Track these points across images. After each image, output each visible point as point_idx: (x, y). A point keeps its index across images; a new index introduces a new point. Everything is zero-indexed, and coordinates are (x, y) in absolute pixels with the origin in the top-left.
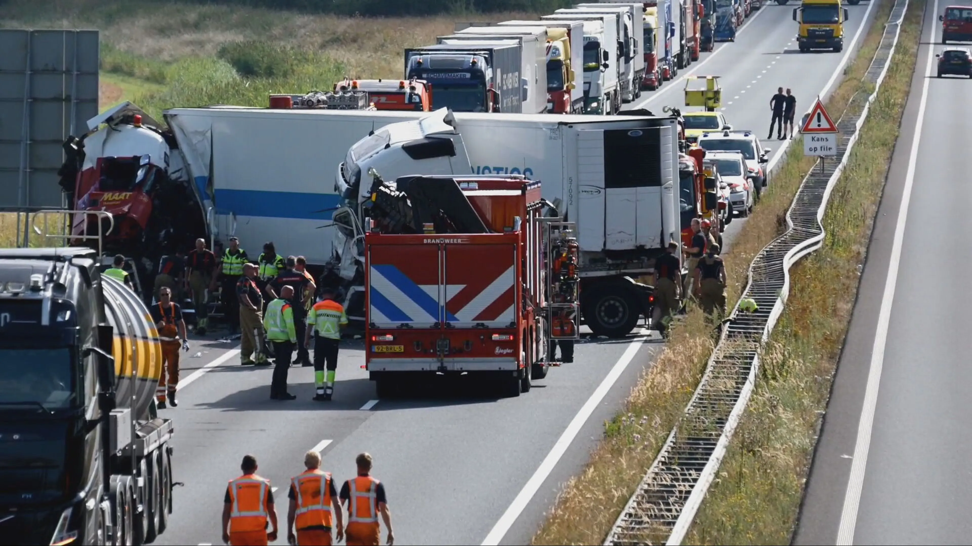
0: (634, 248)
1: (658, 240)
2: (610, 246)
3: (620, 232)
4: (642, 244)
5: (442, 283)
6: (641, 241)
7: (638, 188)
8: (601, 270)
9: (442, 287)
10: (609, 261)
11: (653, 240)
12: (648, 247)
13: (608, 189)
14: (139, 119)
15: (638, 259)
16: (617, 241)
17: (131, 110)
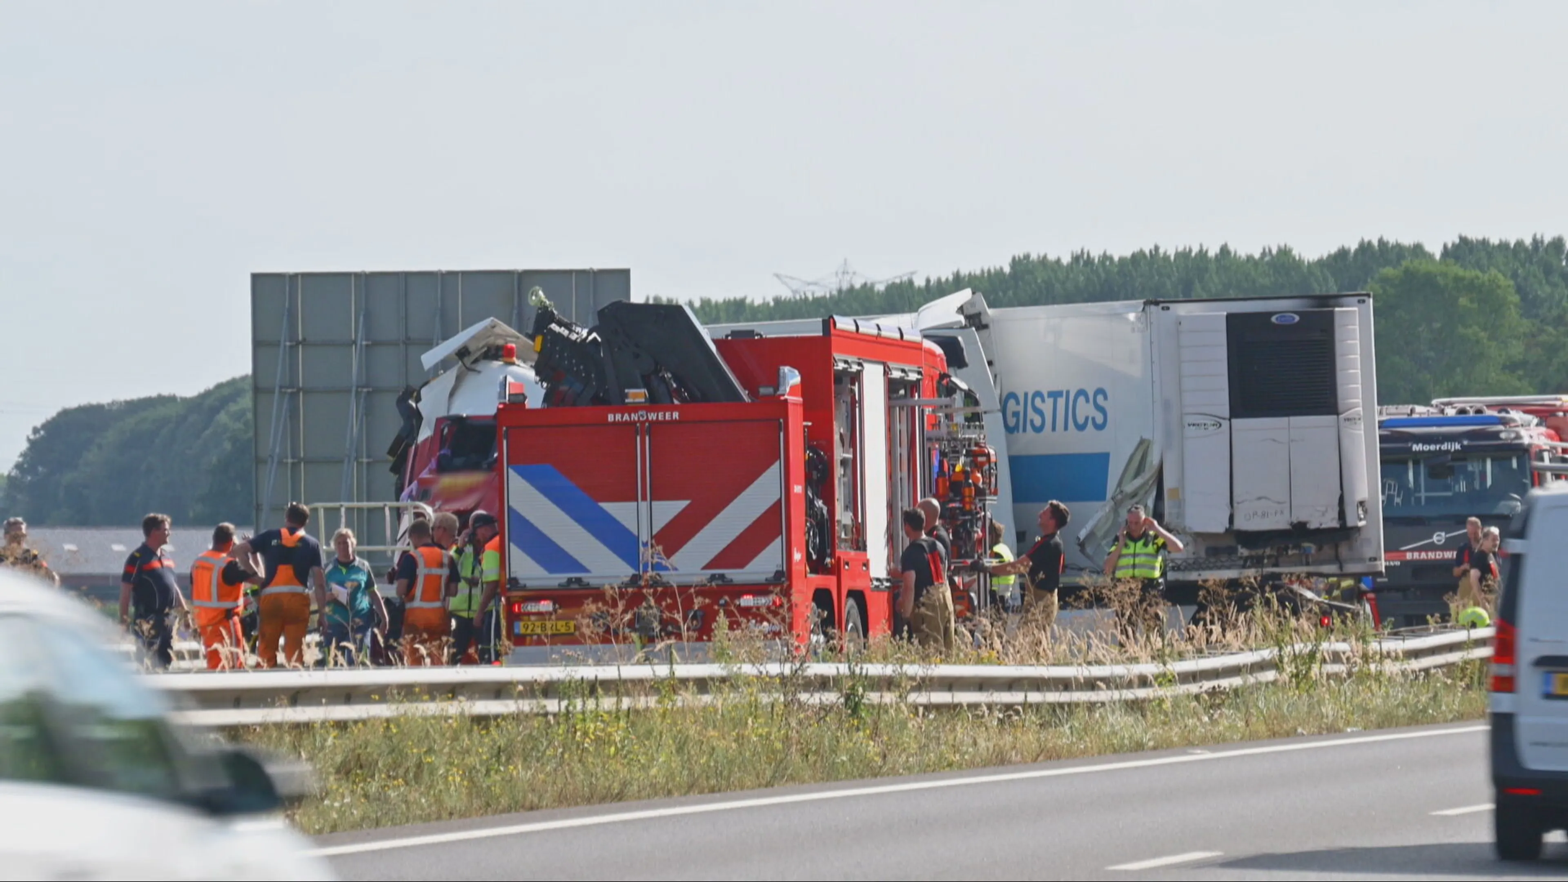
0: (1288, 527)
1: (1335, 514)
2: (1243, 524)
3: (1260, 498)
4: (1303, 518)
5: (644, 498)
6: (1300, 516)
7: (1293, 419)
8: (1229, 568)
9: (644, 506)
10: (1243, 552)
11: (1323, 515)
12: (1313, 525)
13: (1234, 421)
14: (512, 349)
15: (1297, 546)
16: (1255, 514)
17: (499, 336)
